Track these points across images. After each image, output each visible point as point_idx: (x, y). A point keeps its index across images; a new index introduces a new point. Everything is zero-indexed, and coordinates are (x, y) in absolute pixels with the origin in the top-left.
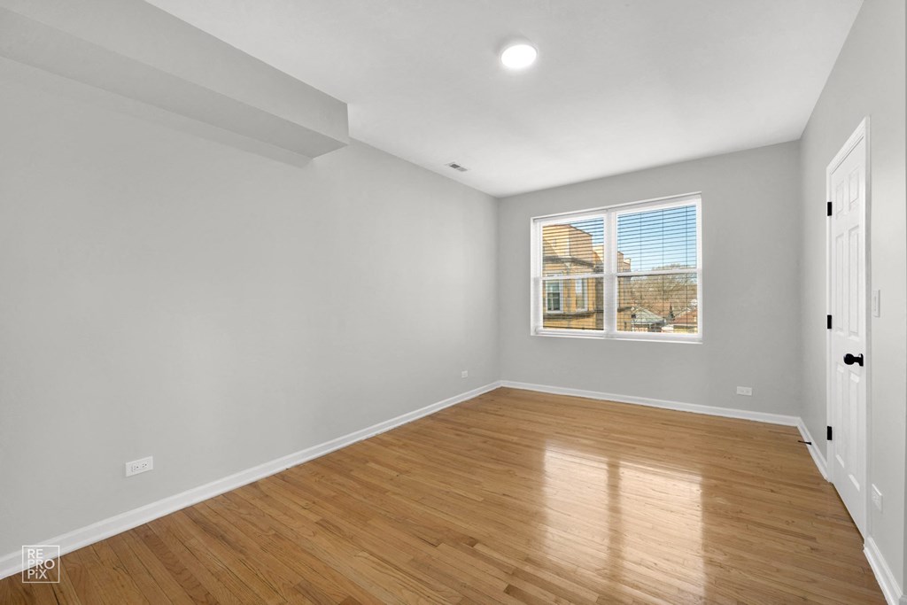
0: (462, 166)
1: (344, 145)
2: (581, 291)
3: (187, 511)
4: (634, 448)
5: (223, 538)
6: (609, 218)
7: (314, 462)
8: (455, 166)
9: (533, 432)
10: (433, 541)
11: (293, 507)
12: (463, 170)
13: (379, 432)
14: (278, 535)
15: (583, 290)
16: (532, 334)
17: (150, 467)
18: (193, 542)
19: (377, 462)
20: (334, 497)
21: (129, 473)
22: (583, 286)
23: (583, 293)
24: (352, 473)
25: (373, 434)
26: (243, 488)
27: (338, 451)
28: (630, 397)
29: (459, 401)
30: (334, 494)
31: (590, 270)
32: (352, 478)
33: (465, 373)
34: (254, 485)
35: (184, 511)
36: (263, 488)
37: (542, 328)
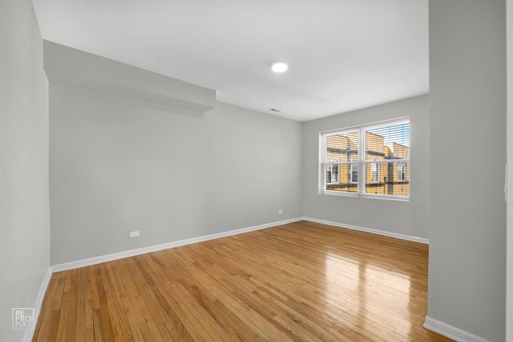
0: (277, 109)
1: (214, 108)
2: (376, 170)
3: (151, 254)
4: (353, 252)
5: (159, 263)
6: (361, 131)
7: (201, 243)
8: (273, 110)
9: (305, 241)
10: (234, 274)
11: (186, 256)
12: (278, 111)
13: (232, 234)
14: (178, 265)
15: (377, 169)
16: (319, 193)
17: (138, 235)
18: (149, 263)
19: (226, 245)
20: (203, 255)
21: (131, 236)
22: (377, 167)
23: (377, 172)
24: (215, 249)
25: (230, 235)
26: (171, 249)
27: (212, 240)
28: (372, 229)
29: (277, 225)
30: (203, 254)
31: (382, 157)
32: (214, 250)
33: (281, 212)
34: (175, 248)
35: (149, 253)
36: (178, 249)
37: (325, 190)
